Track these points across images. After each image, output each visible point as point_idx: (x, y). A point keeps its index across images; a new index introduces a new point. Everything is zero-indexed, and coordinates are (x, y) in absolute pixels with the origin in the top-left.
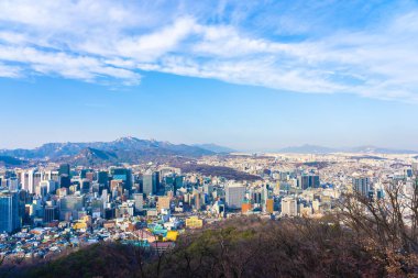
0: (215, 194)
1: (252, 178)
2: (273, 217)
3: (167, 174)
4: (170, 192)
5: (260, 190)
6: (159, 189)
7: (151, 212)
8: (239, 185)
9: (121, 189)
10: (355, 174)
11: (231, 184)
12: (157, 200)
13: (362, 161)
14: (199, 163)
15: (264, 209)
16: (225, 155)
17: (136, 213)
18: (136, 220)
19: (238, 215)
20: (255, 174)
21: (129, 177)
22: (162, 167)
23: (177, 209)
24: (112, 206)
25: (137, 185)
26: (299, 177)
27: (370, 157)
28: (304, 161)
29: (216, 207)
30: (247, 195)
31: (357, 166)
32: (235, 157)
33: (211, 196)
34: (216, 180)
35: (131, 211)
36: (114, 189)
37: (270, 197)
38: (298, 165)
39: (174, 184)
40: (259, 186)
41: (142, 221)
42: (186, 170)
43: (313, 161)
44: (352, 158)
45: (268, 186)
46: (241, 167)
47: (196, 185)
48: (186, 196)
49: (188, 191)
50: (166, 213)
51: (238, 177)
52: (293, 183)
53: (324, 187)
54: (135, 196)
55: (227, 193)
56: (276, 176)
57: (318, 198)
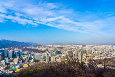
0: (32, 57)
1: (43, 52)
2: (49, 62)
3: (17, 51)
4: (18, 57)
6: (14, 56)
7: (11, 63)
8: (39, 54)
11: (37, 54)
12: (13, 59)
14: (27, 48)
15: (46, 60)
16: (35, 46)
17: (6, 64)
18: (5, 66)
19: (39, 62)
21: (3, 53)
22: (16, 49)
23: (20, 62)
25: (7, 55)
26: (56, 51)
27: (72, 46)
28: (57, 47)
29: (32, 61)
30: (42, 57)
31: (70, 48)
32: (38, 46)
33: (31, 57)
34: (33, 53)
35: (4, 64)
37: (48, 57)
38: (55, 48)
39: (19, 54)
40: (45, 54)
41: (8, 66)
42: (23, 50)
43: (59, 47)
44: (69, 46)
45: (47, 54)
46: (40, 49)
47: (27, 54)
48: (23, 58)
49: (24, 56)
50: (16, 63)
51: (39, 52)
52: (54, 53)
53: (62, 54)
54: (5, 58)
55: (36, 56)
56: (50, 51)
57: (60, 57)
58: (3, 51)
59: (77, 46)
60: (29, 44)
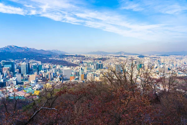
0: (58, 73)
1: (75, 65)
2: (84, 82)
3: (34, 64)
4: (36, 73)
5: (78, 71)
6: (29, 71)
7: (25, 83)
8: (69, 68)
9: (8, 72)
10: (117, 63)
11: (66, 68)
12: (29, 77)
13: (120, 58)
14: (50, 59)
15: (80, 78)
16: (63, 56)
17: (17, 83)
18: (17, 87)
19: (68, 81)
20: (76, 64)
21: (13, 66)
22: (31, 61)
23: (39, 81)
24: (4, 80)
25: (18, 70)
26: (95, 65)
27: (122, 56)
28: (97, 58)
29: (57, 79)
30: (73, 73)
31: (117, 59)
32: (67, 56)
33: (56, 73)
34: (58, 67)
35: (15, 83)
36: (5, 72)
37: (82, 73)
38: (95, 60)
39: (38, 69)
40: (78, 69)
41: (21, 87)
42: (43, 62)
43: (101, 58)
44: (116, 56)
45: (82, 69)
46: (70, 60)
47: (49, 69)
48: (44, 74)
49: (45, 72)
50: (34, 82)
51: (69, 65)
52: (92, 67)
53: (105, 68)
54: (17, 75)
55: (63, 72)
56: (85, 64)
57: (102, 73)
58: (13, 64)
59: (130, 56)
60: (52, 53)
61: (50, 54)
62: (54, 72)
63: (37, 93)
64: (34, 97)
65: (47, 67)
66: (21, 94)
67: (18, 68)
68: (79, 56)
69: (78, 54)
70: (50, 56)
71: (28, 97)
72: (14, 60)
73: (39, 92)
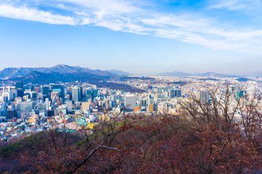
0: (118, 101)
1: (141, 91)
2: (153, 114)
3: (88, 89)
4: (90, 100)
5: (145, 99)
6: (82, 97)
7: (77, 112)
8: (132, 95)
9: (57, 98)
10: (202, 89)
11: (128, 95)
12: (81, 104)
13: (207, 81)
14: (108, 81)
15: (148, 110)
16: (125, 78)
17: (68, 113)
18: (67, 117)
19: (132, 113)
20: (143, 89)
21: (63, 91)
22: (84, 84)
23: (94, 110)
24: (52, 108)
25: (68, 95)
26: (169, 91)
27: (211, 79)
28: (172, 81)
29: (118, 109)
30: (138, 102)
31: (204, 84)
32: (131, 78)
33: (115, 102)
34: (118, 93)
35: (64, 112)
36: (53, 98)
37: (151, 103)
38: (169, 84)
39: (92, 95)
40: (145, 96)
41: (72, 117)
42: (99, 86)
43: (178, 81)
44: (201, 79)
45: (150, 96)
46: (134, 84)
47: (106, 95)
48: (99, 102)
49: (101, 99)
50: (87, 112)
51: (133, 90)
52: (166, 94)
53: (184, 96)
54: (66, 102)
55: (125, 100)
56: (155, 90)
57: (180, 103)
58: (62, 88)
59: (224, 79)
60: (111, 74)
61: (109, 76)
62: (113, 99)
63: (91, 126)
64: (87, 132)
65: (104, 92)
66: (71, 127)
67: (68, 93)
68: (147, 79)
69: (146, 76)
70: (108, 78)
71: (80, 130)
72: (64, 82)
73: (93, 125)
